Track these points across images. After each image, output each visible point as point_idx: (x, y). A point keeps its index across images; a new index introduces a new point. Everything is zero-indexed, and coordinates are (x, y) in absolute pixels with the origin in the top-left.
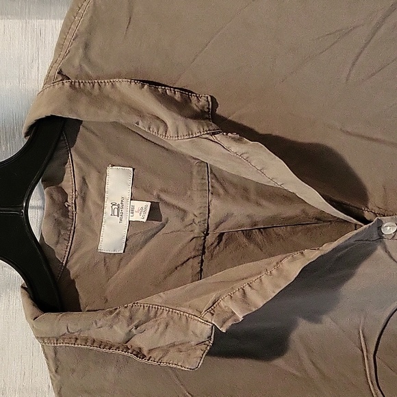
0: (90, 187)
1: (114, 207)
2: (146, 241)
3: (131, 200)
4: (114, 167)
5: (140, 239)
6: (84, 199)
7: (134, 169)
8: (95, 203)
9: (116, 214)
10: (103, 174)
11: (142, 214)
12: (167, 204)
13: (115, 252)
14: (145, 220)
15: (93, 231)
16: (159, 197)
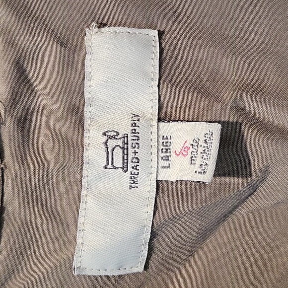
0: (39, 88)
1: (111, 143)
2: (204, 235)
3: (160, 120)
4: (105, 29)
5: (188, 228)
6: (24, 126)
7: (161, 34)
8: (58, 138)
9: (118, 162)
10: (75, 51)
11: (199, 161)
12: (265, 128)
13: (121, 273)
14: (207, 178)
15: (53, 216)
16: (238, 108)
